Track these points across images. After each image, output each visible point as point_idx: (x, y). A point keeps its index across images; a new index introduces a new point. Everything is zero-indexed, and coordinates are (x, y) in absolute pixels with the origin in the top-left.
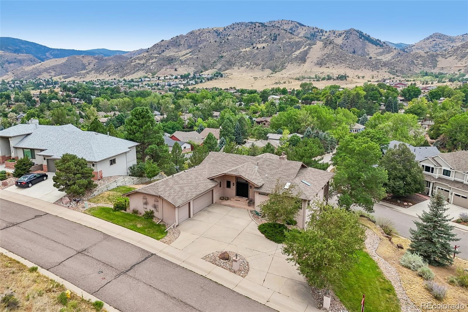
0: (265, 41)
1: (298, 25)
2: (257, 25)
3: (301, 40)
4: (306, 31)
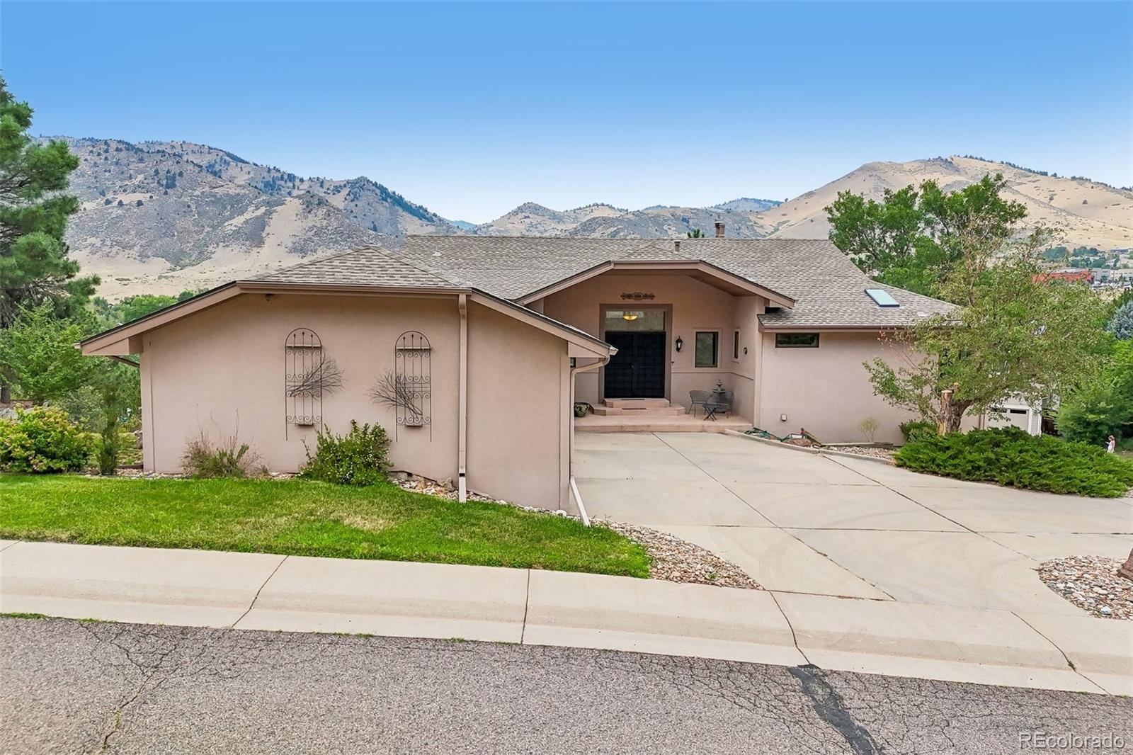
0: (141, 187)
1: (227, 158)
2: (114, 146)
3: (243, 191)
4: (252, 175)
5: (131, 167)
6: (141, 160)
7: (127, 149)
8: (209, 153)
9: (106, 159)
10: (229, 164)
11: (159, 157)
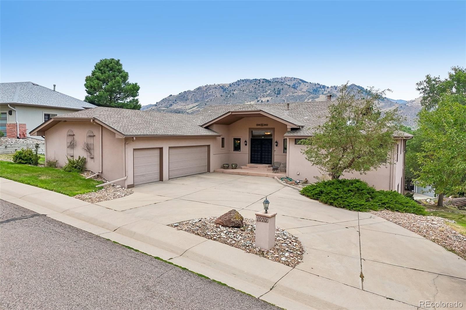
0: (269, 95)
1: (300, 82)
2: (262, 81)
3: (304, 94)
4: (309, 87)
5: (266, 88)
6: (270, 85)
7: (266, 82)
8: (294, 80)
9: (259, 86)
10: (301, 84)
11: (276, 84)
